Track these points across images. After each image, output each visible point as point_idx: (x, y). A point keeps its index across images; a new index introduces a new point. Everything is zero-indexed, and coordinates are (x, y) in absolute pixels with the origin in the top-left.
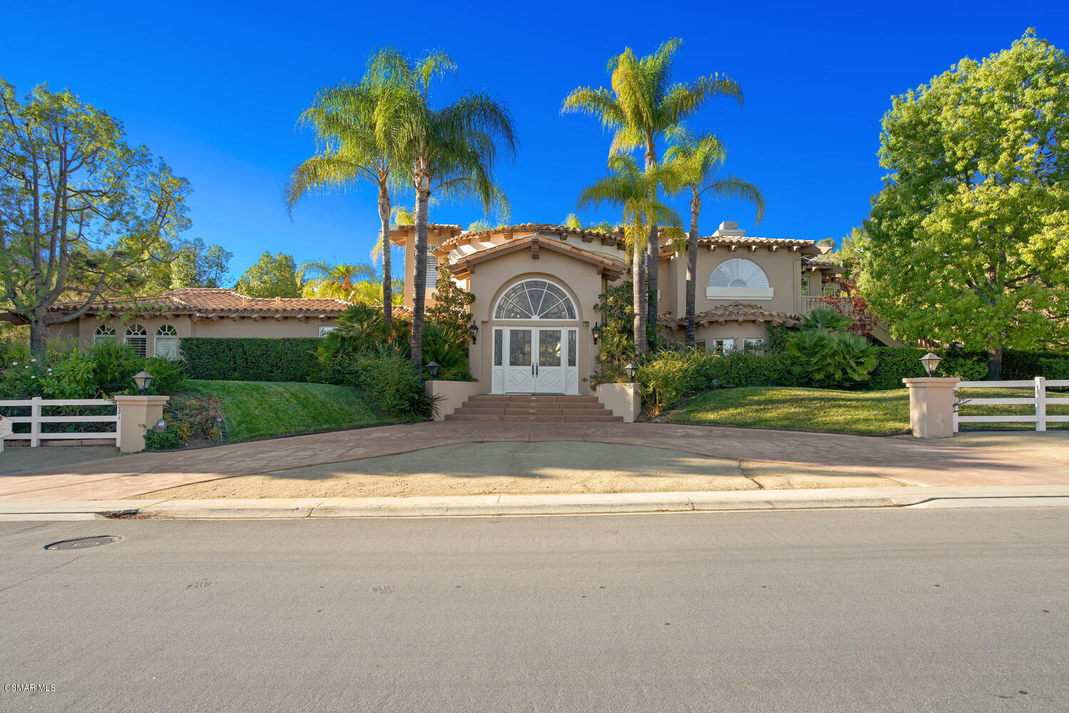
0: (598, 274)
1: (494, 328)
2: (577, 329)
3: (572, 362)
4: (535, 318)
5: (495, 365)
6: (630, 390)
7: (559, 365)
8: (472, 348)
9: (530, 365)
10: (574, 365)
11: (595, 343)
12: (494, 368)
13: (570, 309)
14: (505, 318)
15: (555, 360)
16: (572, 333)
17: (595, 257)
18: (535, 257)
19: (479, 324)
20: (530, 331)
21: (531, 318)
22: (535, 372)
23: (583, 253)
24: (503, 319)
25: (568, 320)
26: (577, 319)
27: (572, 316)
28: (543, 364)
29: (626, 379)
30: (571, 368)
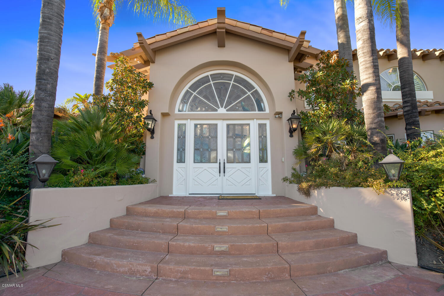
0: (290, 61)
1: (177, 122)
2: (267, 122)
3: (263, 160)
4: (222, 111)
5: (178, 162)
7: (249, 162)
8: (149, 142)
9: (217, 162)
10: (266, 162)
11: (291, 136)
12: (176, 165)
13: (259, 101)
14: (188, 111)
15: (245, 157)
16: (262, 127)
17: (288, 38)
18: (221, 45)
19: (157, 115)
20: (216, 125)
21: (217, 110)
22: (222, 170)
23: (275, 34)
24: (187, 112)
25: (257, 112)
26: (267, 111)
27: (261, 109)
28: (229, 161)
29: (387, 180)
30: (263, 165)
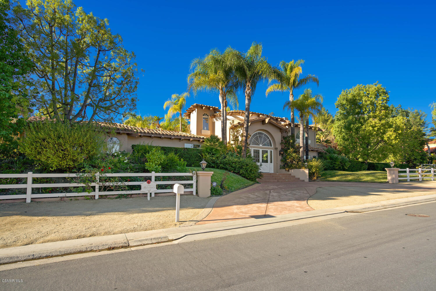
0: (280, 132)
2: (272, 150)
3: (271, 162)
4: (261, 145)
6: (307, 171)
7: (268, 163)
9: (259, 162)
11: (280, 156)
13: (271, 143)
16: (271, 152)
20: (259, 150)
21: (259, 145)
25: (270, 147)
26: (273, 147)
27: (271, 146)
28: (263, 162)
29: (305, 167)
30: (271, 164)
